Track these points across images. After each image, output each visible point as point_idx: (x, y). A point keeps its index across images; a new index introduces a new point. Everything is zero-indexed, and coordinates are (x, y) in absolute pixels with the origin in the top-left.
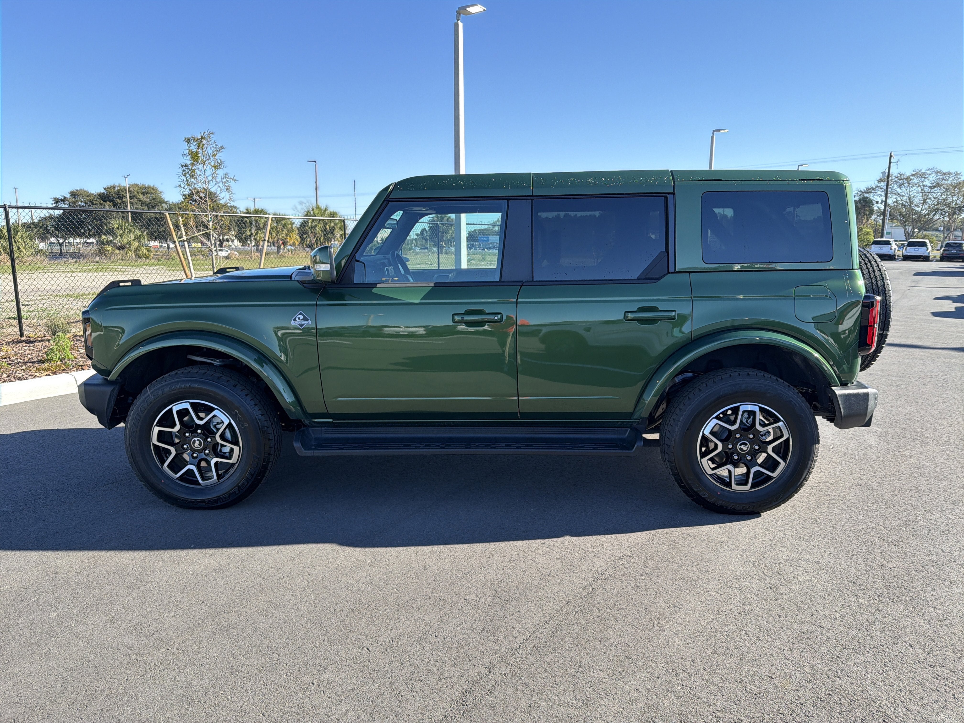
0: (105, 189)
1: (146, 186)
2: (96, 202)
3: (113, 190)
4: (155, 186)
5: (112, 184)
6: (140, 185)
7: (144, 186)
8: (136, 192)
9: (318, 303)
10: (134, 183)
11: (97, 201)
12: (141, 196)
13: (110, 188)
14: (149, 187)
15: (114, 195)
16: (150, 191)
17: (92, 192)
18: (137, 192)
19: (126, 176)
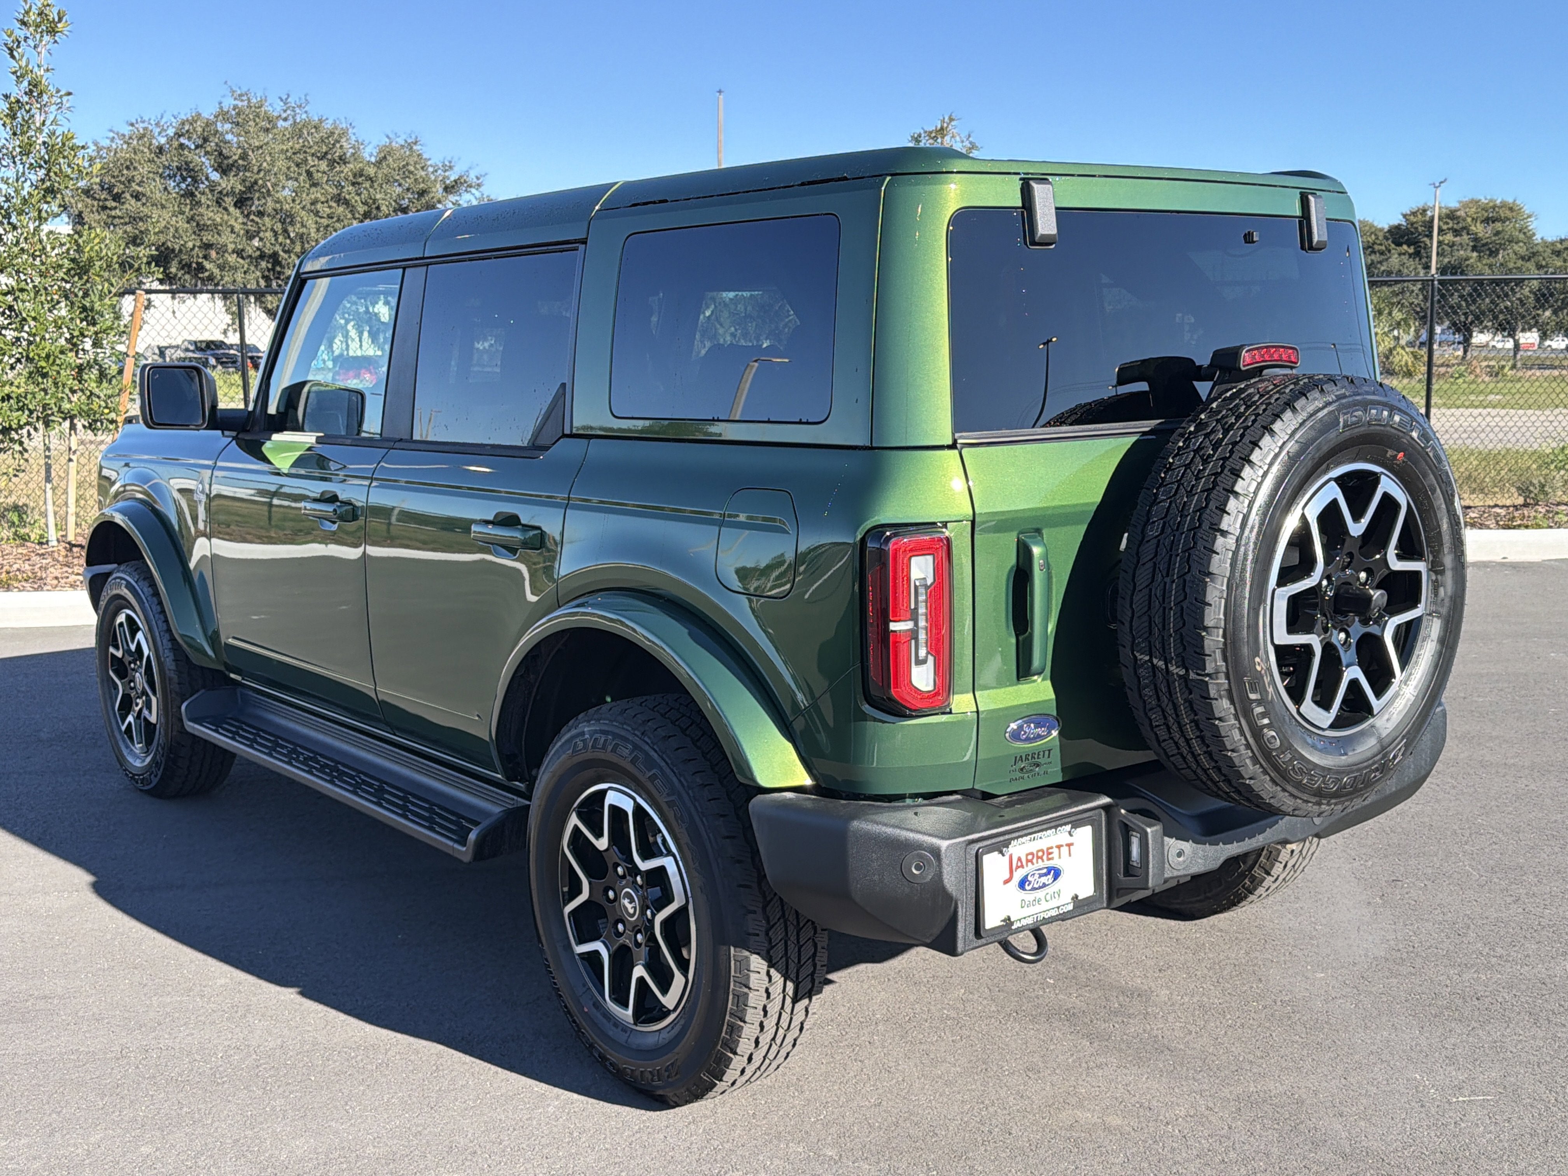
0: (1405, 216)
1: (1498, 202)
2: (1380, 247)
3: (1420, 216)
4: (1518, 202)
5: (1421, 205)
6: (1483, 200)
7: (1491, 204)
8: (1469, 220)
9: (220, 464)
10: (1470, 197)
11: (1381, 244)
12: (1479, 229)
13: (1414, 214)
14: (1504, 205)
15: (1420, 229)
16: (1503, 213)
17: (1380, 226)
18: (1473, 219)
19: (1437, 184)
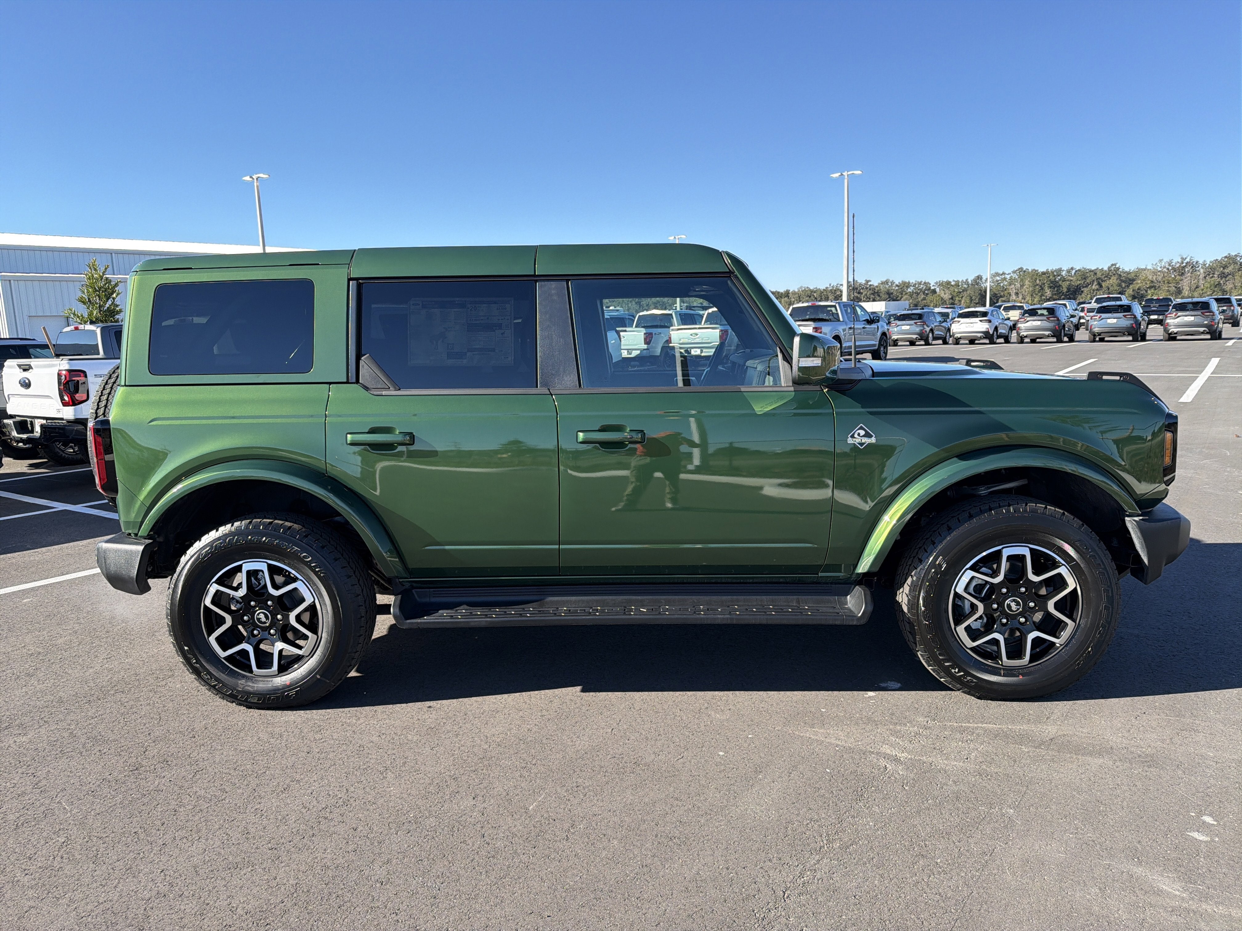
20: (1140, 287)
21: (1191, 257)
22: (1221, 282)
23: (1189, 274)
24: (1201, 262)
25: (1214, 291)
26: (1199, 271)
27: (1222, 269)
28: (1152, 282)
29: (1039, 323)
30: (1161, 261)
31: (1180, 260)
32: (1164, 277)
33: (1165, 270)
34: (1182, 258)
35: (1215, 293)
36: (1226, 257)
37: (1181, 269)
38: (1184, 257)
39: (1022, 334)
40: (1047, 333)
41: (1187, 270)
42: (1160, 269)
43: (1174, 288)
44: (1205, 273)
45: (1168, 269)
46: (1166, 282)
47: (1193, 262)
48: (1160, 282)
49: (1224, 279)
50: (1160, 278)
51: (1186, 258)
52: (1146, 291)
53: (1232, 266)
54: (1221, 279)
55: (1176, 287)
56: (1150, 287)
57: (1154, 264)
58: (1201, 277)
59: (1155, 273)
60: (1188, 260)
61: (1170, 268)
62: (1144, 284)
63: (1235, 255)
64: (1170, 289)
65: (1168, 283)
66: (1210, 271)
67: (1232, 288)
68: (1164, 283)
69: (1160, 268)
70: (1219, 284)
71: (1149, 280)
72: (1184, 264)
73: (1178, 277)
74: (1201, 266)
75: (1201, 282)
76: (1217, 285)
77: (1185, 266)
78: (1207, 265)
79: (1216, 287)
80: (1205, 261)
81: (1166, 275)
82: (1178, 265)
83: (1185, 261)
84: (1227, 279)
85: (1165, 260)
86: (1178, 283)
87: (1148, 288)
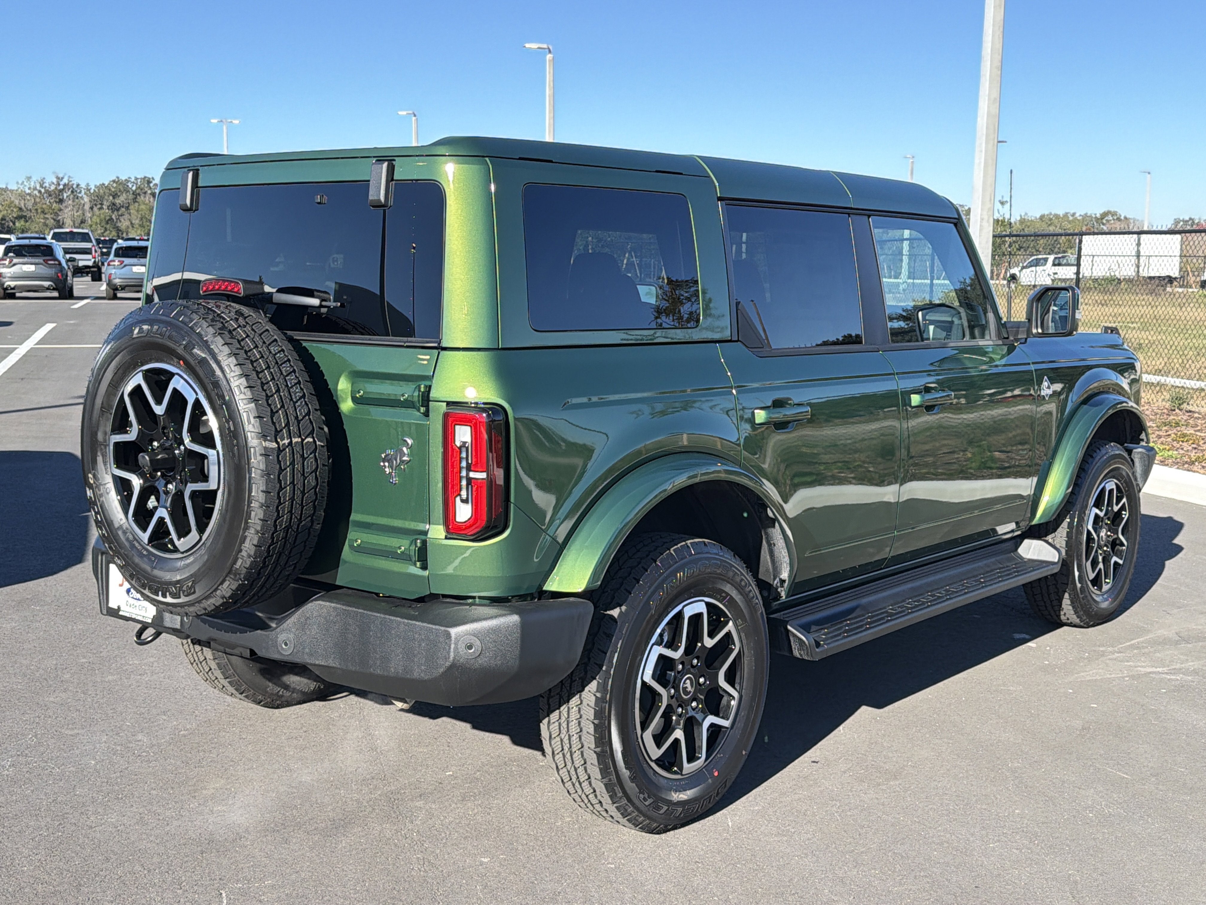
20: (4, 216)
21: (69, 177)
22: (114, 217)
23: (70, 202)
24: (83, 185)
25: (106, 230)
26: (82, 197)
27: (111, 198)
28: (20, 209)
29: (32, 268)
30: (29, 178)
31: (55, 181)
32: (35, 203)
33: (36, 192)
34: (58, 178)
35: (108, 232)
36: (114, 181)
37: (57, 192)
38: (61, 176)
39: (7, 284)
40: (46, 284)
41: (65, 195)
42: (28, 191)
43: (52, 221)
44: (90, 201)
45: (40, 192)
46: (39, 211)
47: (73, 184)
48: (31, 210)
49: (116, 213)
50: (30, 205)
51: (62, 178)
52: (14, 223)
53: (124, 195)
54: (113, 212)
55: (54, 220)
56: (19, 218)
57: (20, 182)
58: (87, 207)
59: (22, 196)
60: (65, 181)
61: (43, 190)
62: (9, 212)
63: (126, 180)
64: (47, 222)
65: (43, 212)
66: (97, 199)
67: (128, 227)
68: (37, 213)
69: (29, 188)
70: (111, 219)
71: (15, 206)
72: (61, 187)
73: (55, 205)
74: (83, 192)
75: (88, 215)
76: (109, 220)
77: (63, 190)
78: (92, 191)
79: (107, 223)
80: (88, 185)
81: (38, 200)
82: (53, 187)
83: (62, 183)
84: (120, 213)
85: (34, 179)
86: (57, 214)
87: (16, 218)
